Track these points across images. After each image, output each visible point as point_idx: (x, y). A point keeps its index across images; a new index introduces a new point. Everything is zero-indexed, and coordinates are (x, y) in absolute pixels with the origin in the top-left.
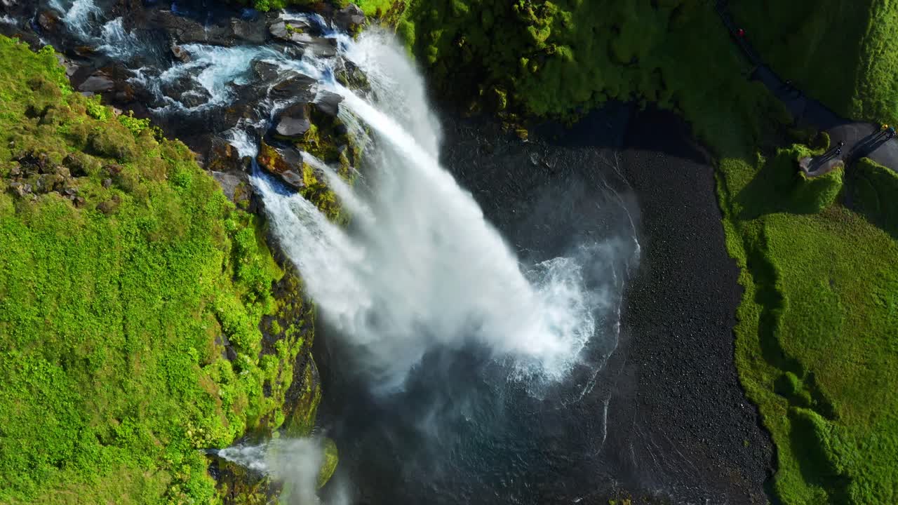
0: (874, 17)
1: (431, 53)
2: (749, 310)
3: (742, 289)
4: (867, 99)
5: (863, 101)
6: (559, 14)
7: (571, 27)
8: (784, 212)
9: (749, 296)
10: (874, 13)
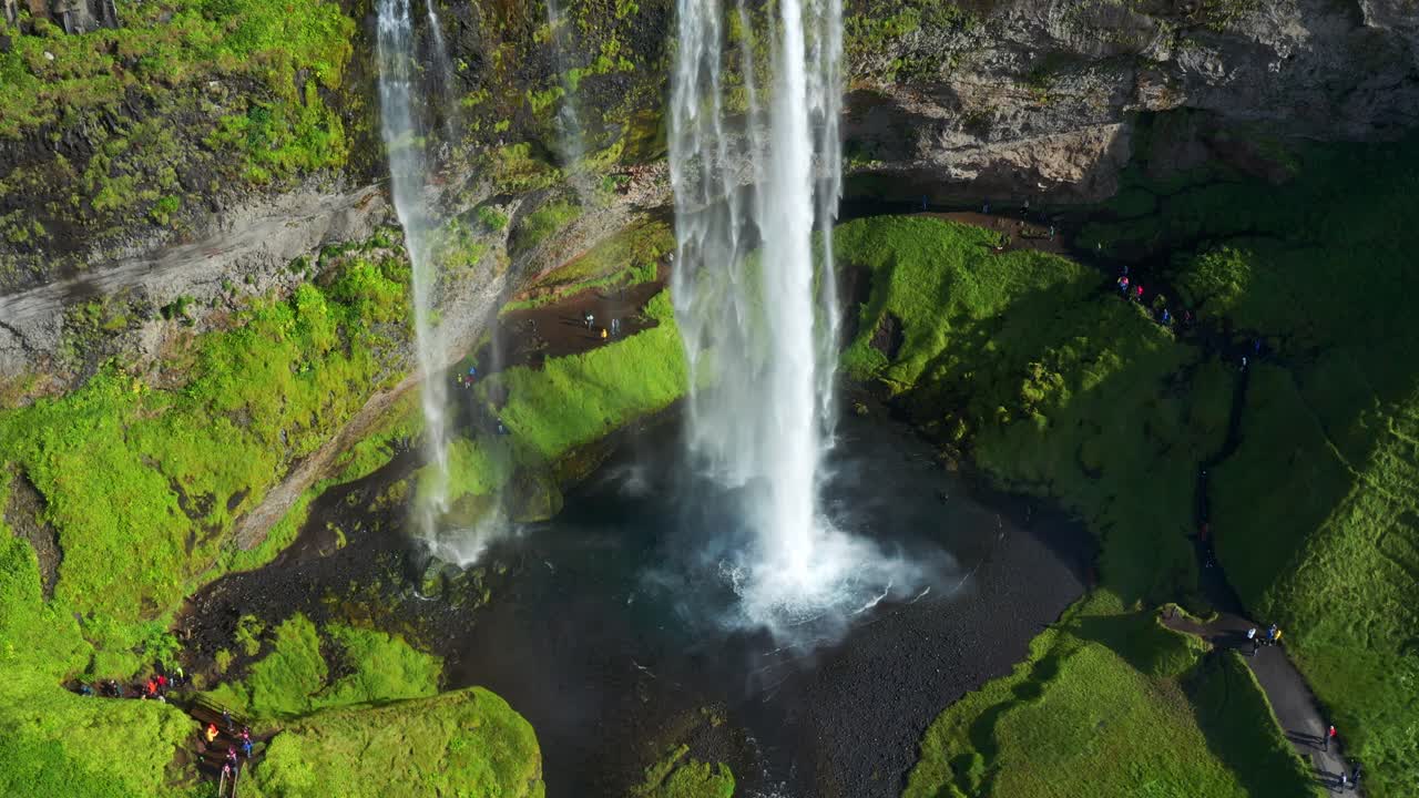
0: (1334, 519)
1: (938, 371)
2: (999, 689)
3: (1011, 672)
4: (1280, 602)
5: (1277, 602)
6: (1060, 388)
7: (1062, 404)
8: (1117, 652)
9: (1010, 681)
10: (1337, 515)
